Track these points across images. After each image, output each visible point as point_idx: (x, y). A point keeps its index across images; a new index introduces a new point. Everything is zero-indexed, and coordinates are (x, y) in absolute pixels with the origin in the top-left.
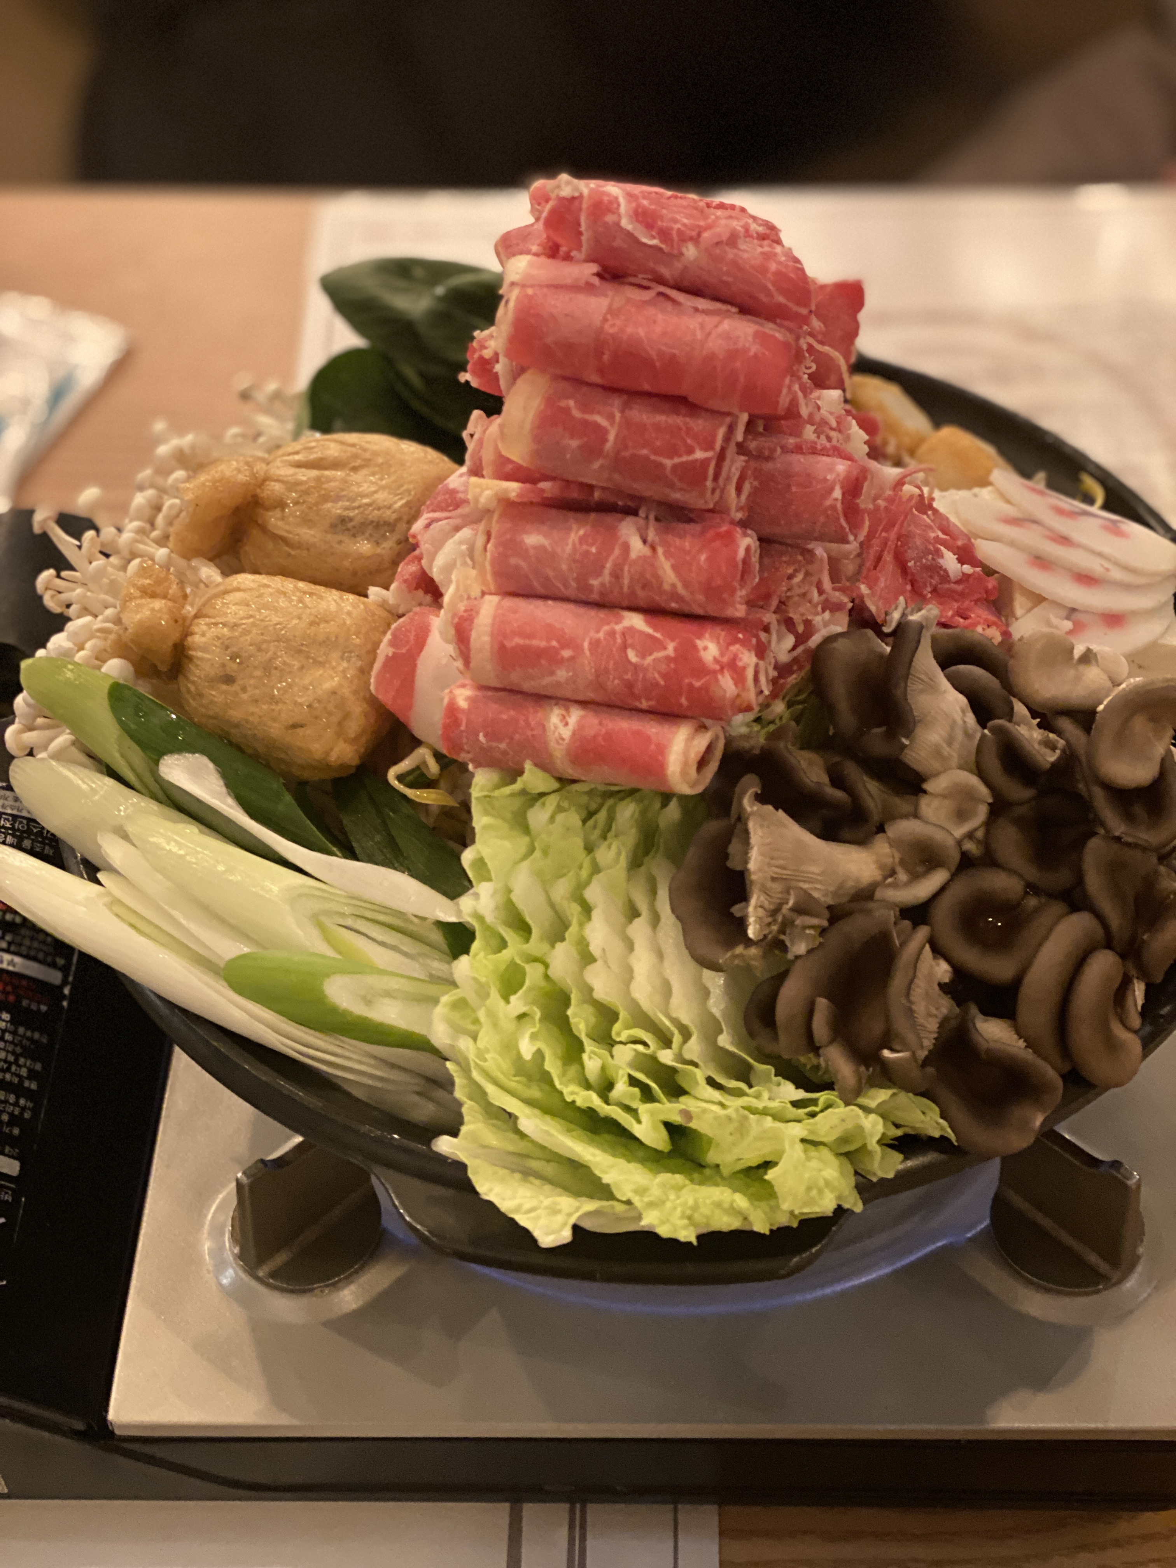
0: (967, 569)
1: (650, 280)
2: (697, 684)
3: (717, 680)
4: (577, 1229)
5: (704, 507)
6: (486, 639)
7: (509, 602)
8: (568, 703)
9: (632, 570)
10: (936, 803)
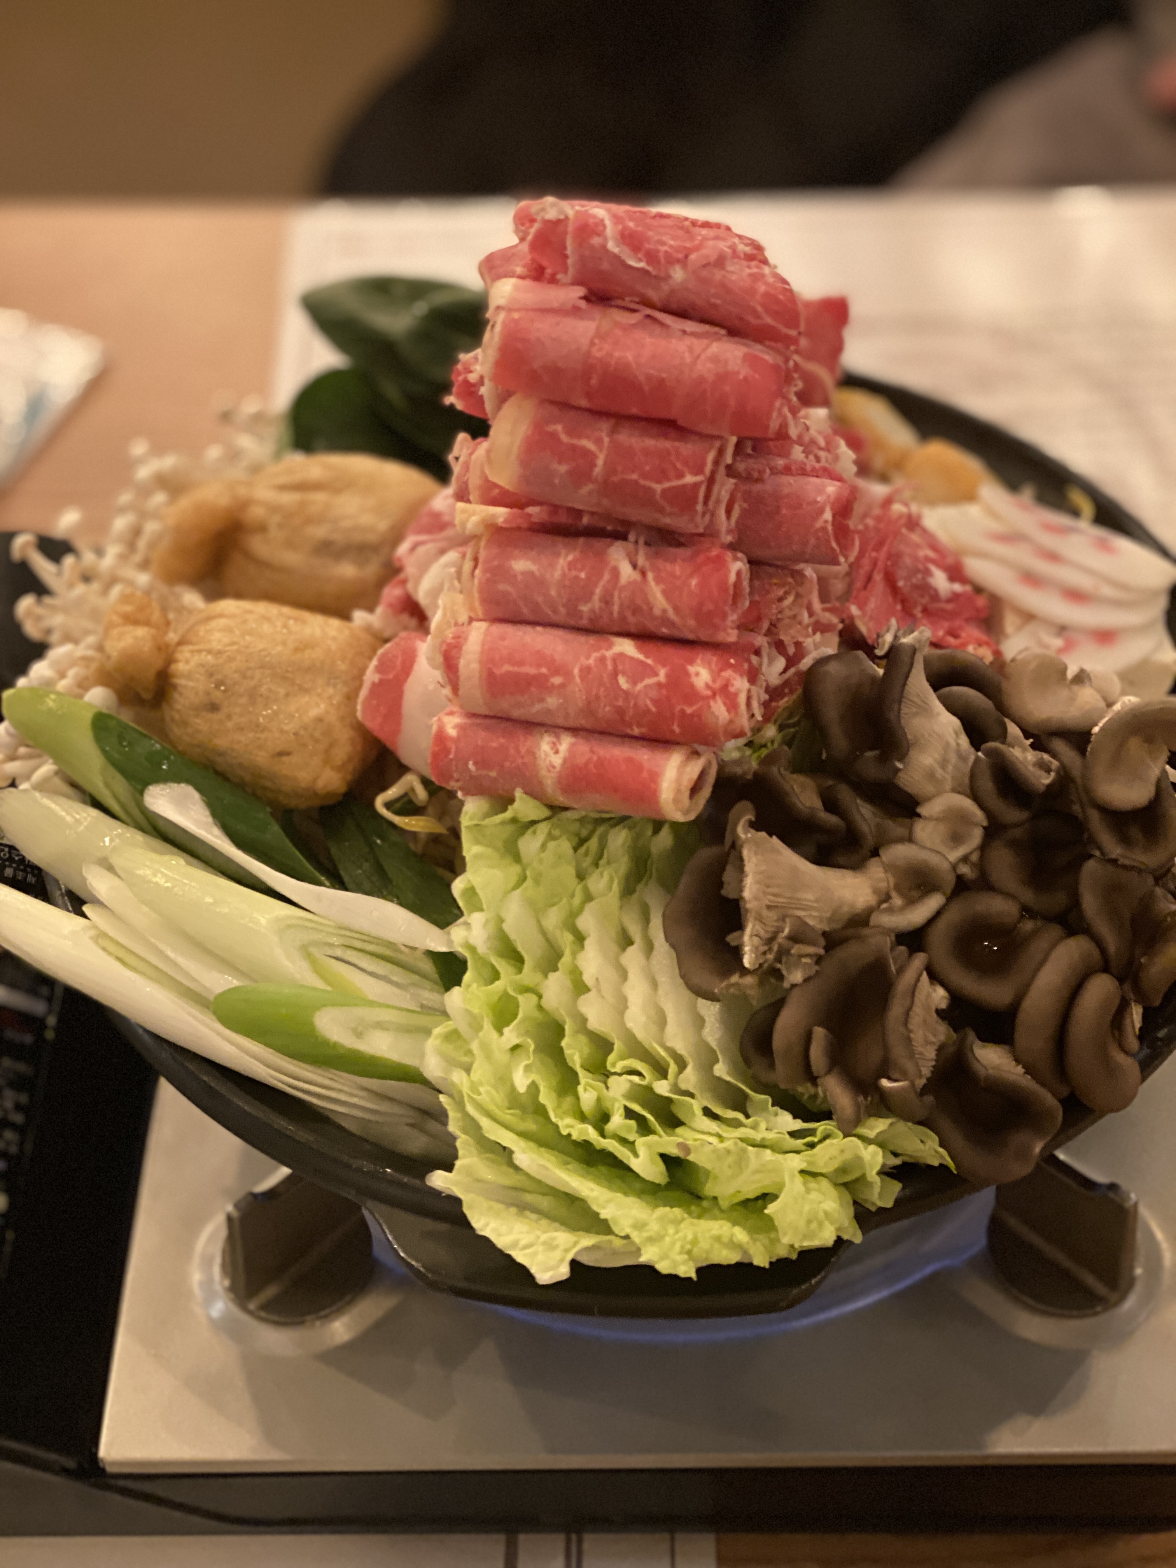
0: (957, 587)
1: (638, 303)
2: (689, 710)
3: (709, 707)
4: (575, 1264)
5: (694, 531)
6: (475, 666)
7: (499, 629)
8: (557, 730)
9: (623, 596)
10: (930, 826)
